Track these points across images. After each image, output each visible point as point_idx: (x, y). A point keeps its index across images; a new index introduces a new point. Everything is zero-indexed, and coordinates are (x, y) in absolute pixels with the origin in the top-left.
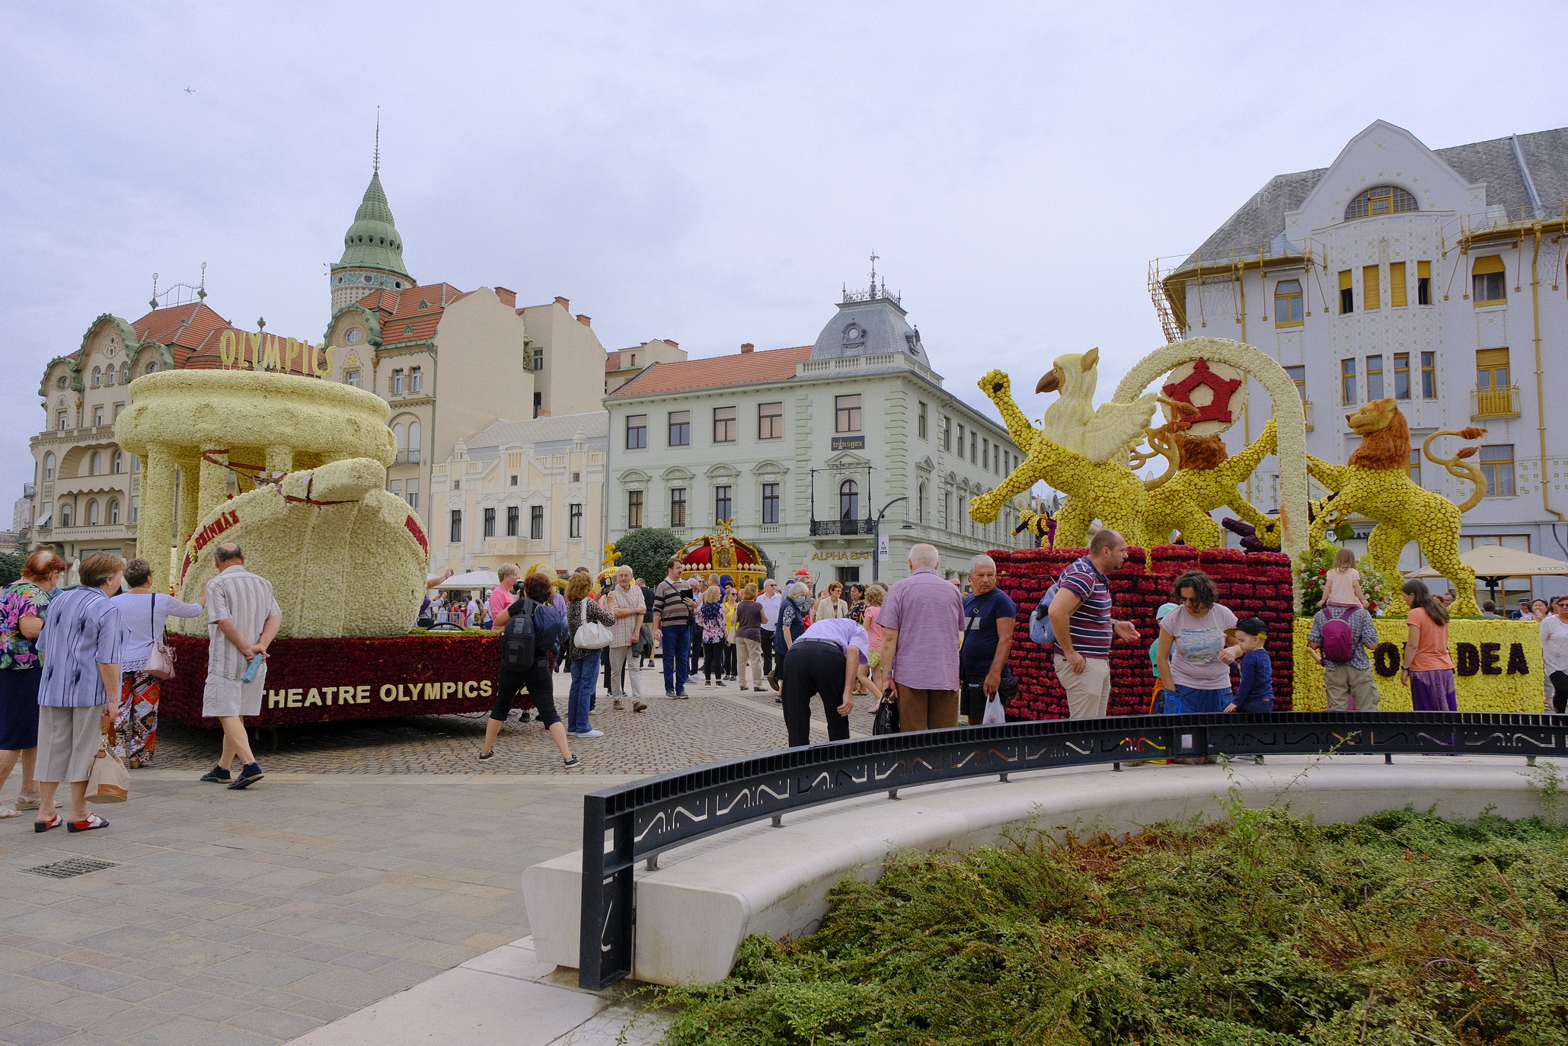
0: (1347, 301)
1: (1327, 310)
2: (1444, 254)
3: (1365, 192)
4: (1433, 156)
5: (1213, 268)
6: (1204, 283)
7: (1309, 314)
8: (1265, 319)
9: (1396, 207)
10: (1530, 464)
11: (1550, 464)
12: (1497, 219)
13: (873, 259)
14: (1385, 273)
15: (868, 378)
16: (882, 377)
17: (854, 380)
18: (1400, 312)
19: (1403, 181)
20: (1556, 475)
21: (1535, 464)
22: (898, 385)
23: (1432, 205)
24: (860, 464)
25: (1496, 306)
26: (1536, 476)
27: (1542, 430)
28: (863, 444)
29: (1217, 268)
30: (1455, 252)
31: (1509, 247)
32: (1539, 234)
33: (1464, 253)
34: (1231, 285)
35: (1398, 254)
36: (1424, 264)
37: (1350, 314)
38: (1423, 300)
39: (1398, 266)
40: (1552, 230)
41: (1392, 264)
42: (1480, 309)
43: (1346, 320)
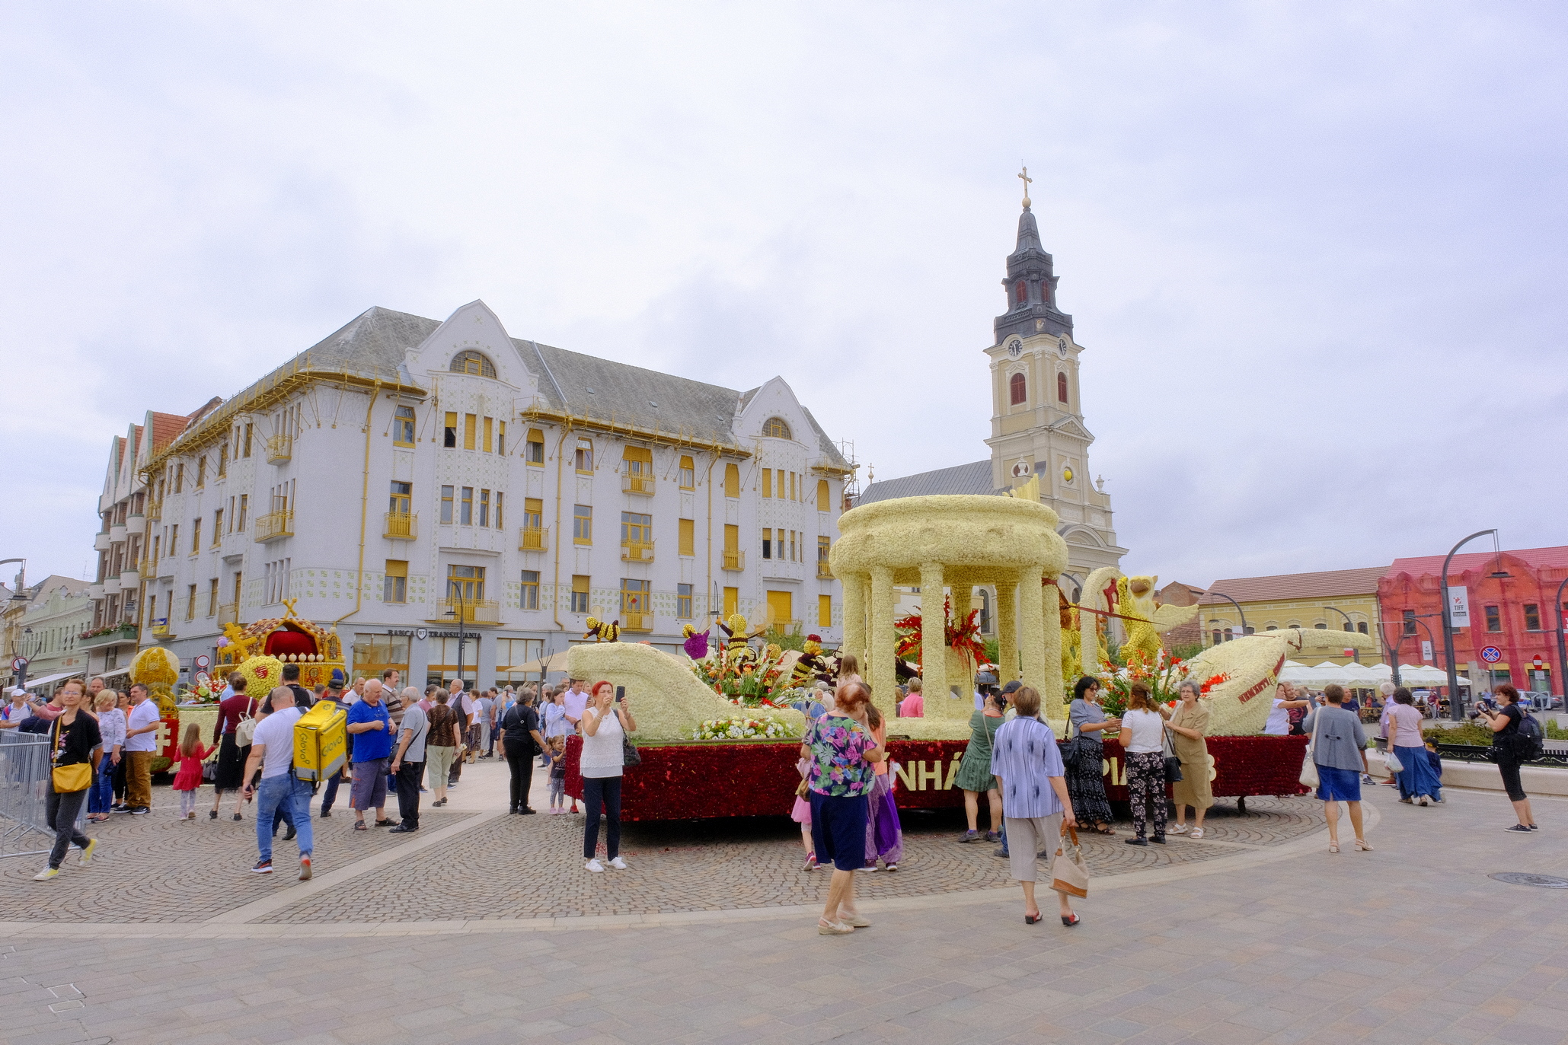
0: (450, 440)
1: (434, 440)
2: (513, 420)
3: (463, 353)
4: (509, 340)
5: (355, 378)
6: (337, 388)
7: (419, 440)
8: (386, 434)
9: (483, 371)
10: (548, 587)
11: (559, 588)
12: (545, 406)
14: (480, 423)
18: (486, 457)
19: (491, 354)
20: (561, 597)
21: (551, 588)
23: (507, 380)
25: (536, 467)
26: (551, 596)
27: (557, 563)
29: (359, 379)
30: (519, 420)
31: (548, 426)
32: (570, 424)
33: (523, 422)
34: (362, 396)
35: (489, 411)
36: (503, 423)
37: (452, 449)
38: (501, 451)
39: (488, 420)
40: (578, 424)
41: (485, 417)
42: (529, 467)
43: (449, 453)
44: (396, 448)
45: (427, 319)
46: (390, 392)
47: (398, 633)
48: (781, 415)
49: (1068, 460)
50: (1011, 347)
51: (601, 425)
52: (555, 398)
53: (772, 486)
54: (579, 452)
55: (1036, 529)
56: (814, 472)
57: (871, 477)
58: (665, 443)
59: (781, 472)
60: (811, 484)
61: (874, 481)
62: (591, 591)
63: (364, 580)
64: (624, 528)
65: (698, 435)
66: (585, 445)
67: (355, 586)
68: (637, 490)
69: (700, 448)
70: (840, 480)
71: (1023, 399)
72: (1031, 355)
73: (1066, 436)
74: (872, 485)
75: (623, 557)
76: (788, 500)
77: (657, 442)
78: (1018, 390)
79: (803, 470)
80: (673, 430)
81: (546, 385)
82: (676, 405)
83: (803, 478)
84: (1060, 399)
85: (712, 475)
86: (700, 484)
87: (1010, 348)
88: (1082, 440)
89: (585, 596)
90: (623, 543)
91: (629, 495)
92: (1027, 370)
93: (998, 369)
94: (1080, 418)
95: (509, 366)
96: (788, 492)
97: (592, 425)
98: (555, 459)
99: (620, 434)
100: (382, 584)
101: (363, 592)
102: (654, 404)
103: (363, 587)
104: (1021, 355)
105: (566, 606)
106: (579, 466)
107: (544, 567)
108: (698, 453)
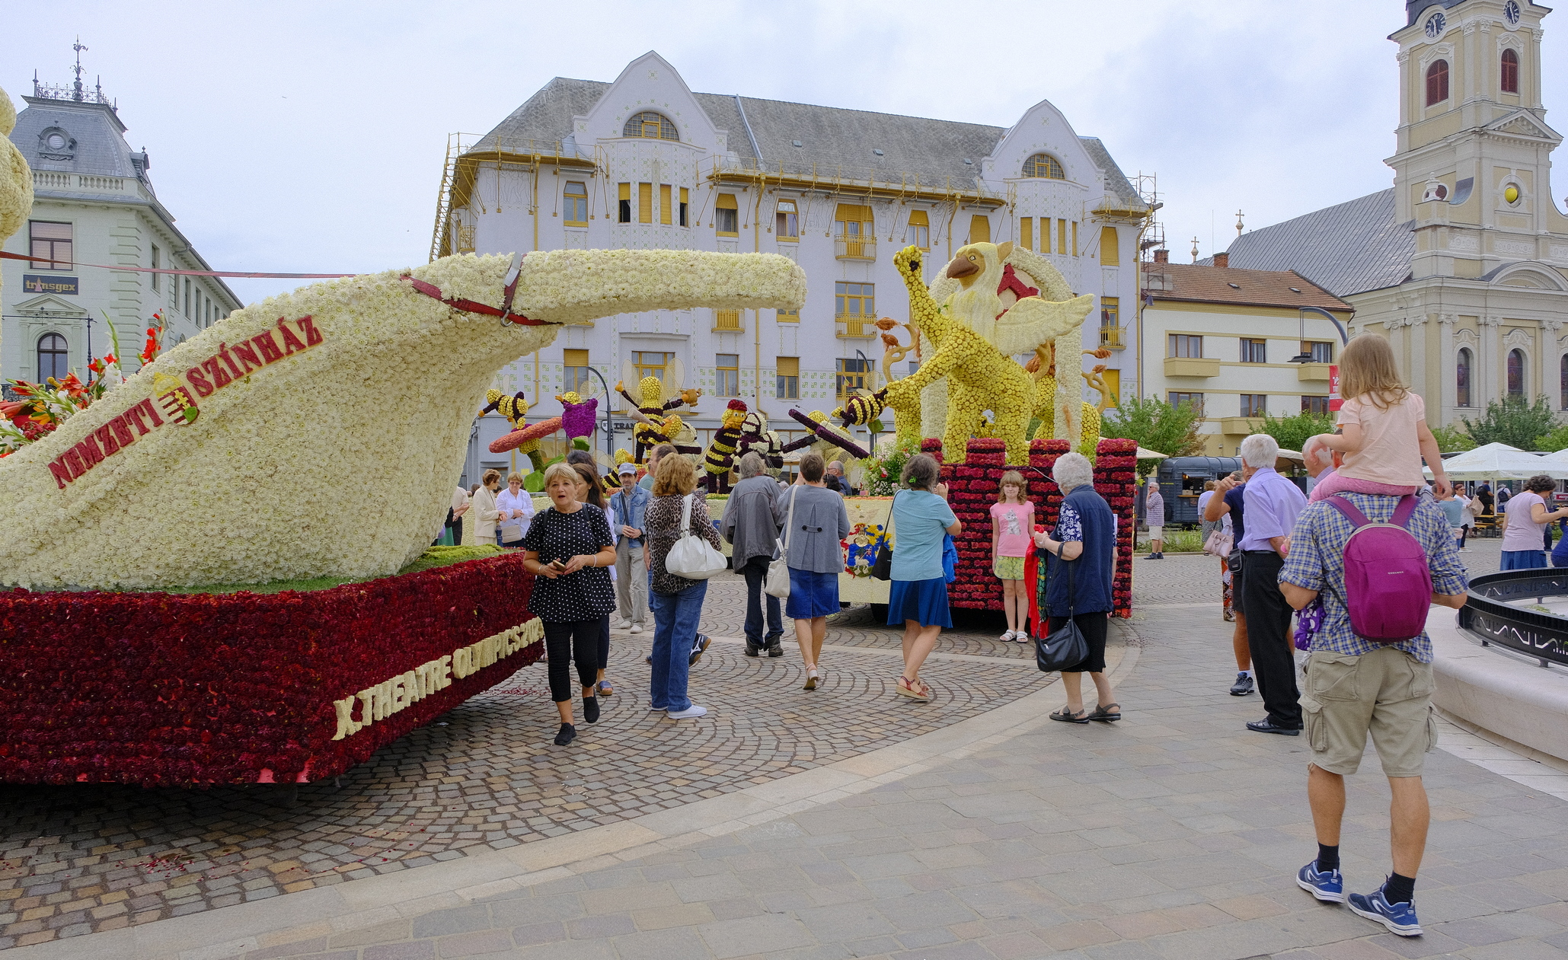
0: (625, 214)
1: (608, 216)
2: (698, 185)
3: (638, 115)
4: (692, 95)
5: (512, 155)
7: (592, 217)
8: (555, 215)
9: (662, 134)
10: (749, 373)
11: (761, 372)
12: (733, 164)
13: (78, 48)
14: (656, 190)
15: (84, 204)
16: (106, 206)
17: (62, 202)
18: (666, 230)
19: (670, 112)
20: (765, 382)
21: (752, 372)
22: (131, 219)
23: (691, 140)
24: (71, 313)
25: (728, 236)
26: (752, 382)
27: (757, 344)
28: (76, 288)
29: (516, 156)
30: (706, 185)
31: (741, 189)
32: (763, 184)
33: (711, 187)
34: (526, 175)
35: (666, 177)
36: (684, 190)
37: (627, 224)
38: (683, 222)
39: (666, 187)
40: (772, 182)
41: (662, 185)
42: (719, 238)
43: (624, 229)
48: (1049, 149)
49: (1514, 173)
50: (1429, 25)
51: (802, 181)
52: (749, 154)
53: (1034, 239)
54: (781, 216)
57: (1240, 227)
58: (886, 196)
59: (1046, 220)
60: (1091, 234)
61: (1244, 231)
62: (801, 374)
63: (542, 372)
64: (840, 301)
65: (932, 183)
66: (786, 208)
67: (533, 378)
68: (855, 255)
69: (934, 199)
70: (1135, 225)
71: (1445, 95)
72: (1459, 30)
73: (1509, 139)
74: (1240, 236)
75: (838, 334)
76: (1055, 253)
77: (871, 196)
78: (1437, 84)
79: (1080, 216)
80: (899, 180)
81: (740, 140)
82: (910, 150)
83: (1079, 226)
84: (1504, 88)
85: (952, 230)
86: (936, 243)
87: (1427, 27)
88: (1538, 144)
89: (794, 380)
90: (838, 318)
91: (844, 262)
92: (1452, 54)
93: (1407, 60)
94: (1538, 112)
95: (693, 125)
96: (1055, 244)
97: (788, 183)
98: (751, 227)
99: (827, 190)
101: (541, 384)
102: (878, 151)
103: (541, 378)
104: (1443, 33)
105: (771, 392)
106: (781, 232)
107: (743, 348)
108: (933, 206)
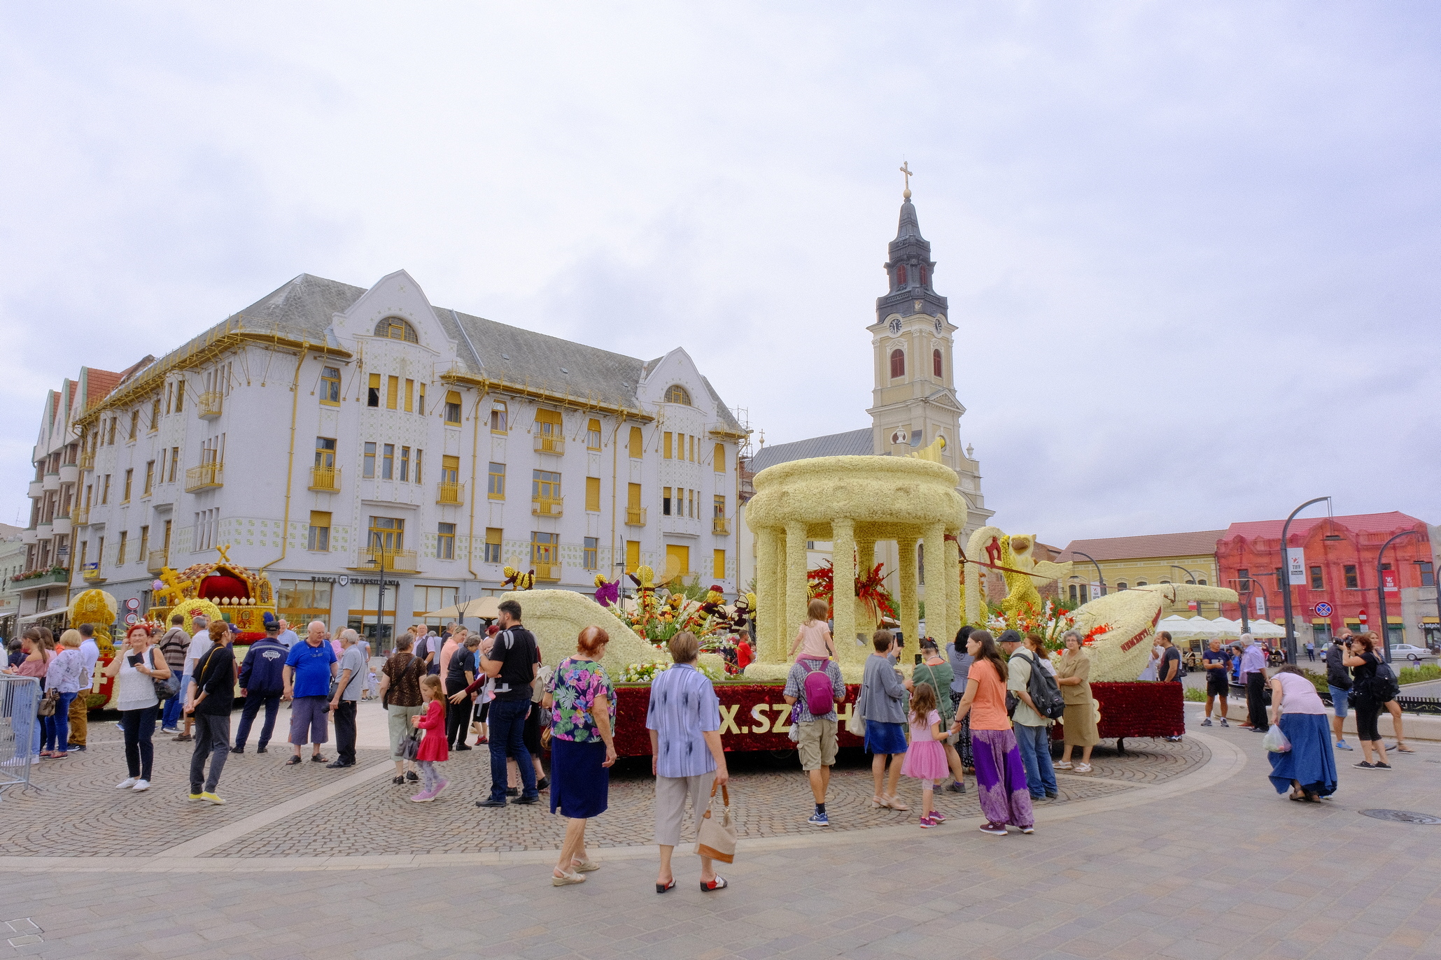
0: (373, 400)
1: (358, 400)
2: (433, 382)
3: (387, 319)
4: (430, 308)
5: (284, 340)
6: (267, 348)
7: (344, 399)
8: (312, 393)
9: (406, 336)
10: (464, 539)
11: (474, 539)
12: (463, 370)
14: (402, 384)
18: (407, 417)
19: (410, 319)
20: (476, 548)
21: (466, 540)
23: (428, 345)
25: (453, 426)
26: (466, 547)
27: (472, 516)
29: (287, 341)
30: (438, 383)
31: (466, 389)
32: (487, 387)
33: (442, 385)
34: (290, 357)
35: (410, 373)
36: (423, 385)
37: (376, 408)
38: (421, 412)
39: (410, 382)
40: (494, 387)
41: (407, 379)
42: (447, 427)
43: (373, 412)
44: (322, 406)
45: (352, 287)
46: (317, 354)
47: (321, 579)
48: (682, 383)
49: (942, 429)
50: (891, 325)
51: (515, 389)
52: (472, 362)
53: (673, 448)
54: (495, 414)
55: (939, 488)
56: (711, 436)
57: (762, 442)
58: (574, 406)
59: (681, 435)
60: (708, 447)
61: (766, 445)
62: (504, 543)
63: (290, 530)
64: (535, 485)
65: (605, 399)
66: (500, 407)
67: (281, 535)
68: (548, 450)
69: (607, 412)
70: (735, 443)
71: (902, 373)
72: (910, 333)
73: (940, 407)
74: (762, 449)
75: (534, 512)
76: (687, 461)
77: (567, 406)
78: (898, 365)
79: (702, 434)
80: (582, 395)
81: (465, 350)
82: (585, 371)
83: (702, 441)
84: (935, 374)
85: (617, 437)
86: (606, 445)
87: (890, 326)
88: (954, 412)
89: (498, 547)
90: (535, 499)
91: (540, 454)
92: (906, 346)
93: (879, 345)
94: (953, 391)
95: (430, 332)
96: (687, 454)
97: (507, 389)
98: (472, 420)
99: (533, 398)
100: (307, 533)
101: (288, 541)
102: (565, 370)
103: (288, 535)
104: (900, 332)
105: (480, 556)
106: (494, 426)
107: (459, 518)
108: (605, 417)
